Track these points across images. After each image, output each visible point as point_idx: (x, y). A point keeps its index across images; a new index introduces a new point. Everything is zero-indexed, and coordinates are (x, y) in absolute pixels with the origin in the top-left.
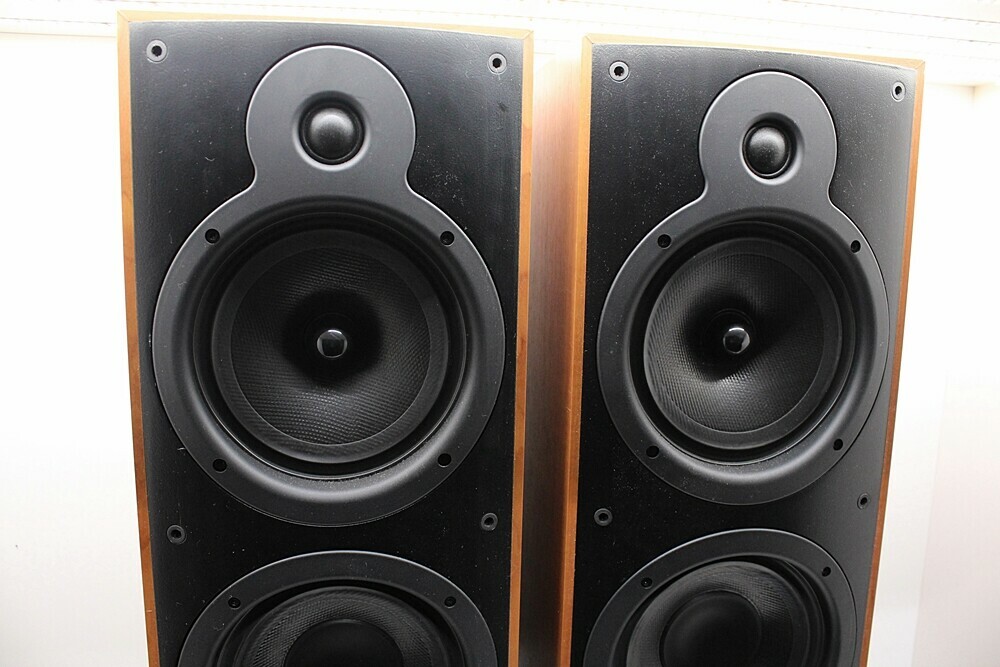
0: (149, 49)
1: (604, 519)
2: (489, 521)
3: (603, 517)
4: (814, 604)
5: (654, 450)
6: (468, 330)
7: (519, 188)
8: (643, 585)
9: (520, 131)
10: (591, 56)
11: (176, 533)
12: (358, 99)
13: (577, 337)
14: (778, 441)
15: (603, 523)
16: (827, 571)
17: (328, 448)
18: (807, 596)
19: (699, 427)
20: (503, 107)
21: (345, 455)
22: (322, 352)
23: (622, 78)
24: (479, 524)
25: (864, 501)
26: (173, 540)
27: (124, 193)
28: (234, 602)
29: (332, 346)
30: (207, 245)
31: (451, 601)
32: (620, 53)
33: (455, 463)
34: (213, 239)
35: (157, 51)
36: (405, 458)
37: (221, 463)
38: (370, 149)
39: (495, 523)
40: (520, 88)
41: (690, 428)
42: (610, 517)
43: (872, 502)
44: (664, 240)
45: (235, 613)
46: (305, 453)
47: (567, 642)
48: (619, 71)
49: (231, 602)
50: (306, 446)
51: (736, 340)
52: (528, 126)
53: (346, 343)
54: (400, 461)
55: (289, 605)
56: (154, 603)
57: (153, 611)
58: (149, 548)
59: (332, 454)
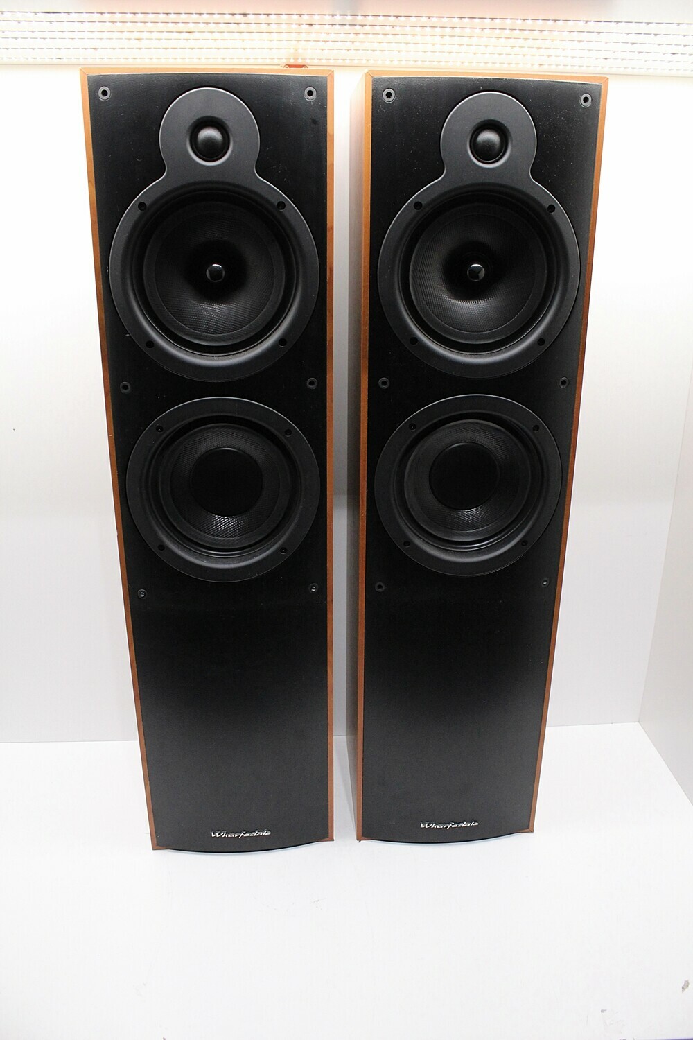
0: (100, 94)
1: (385, 385)
2: (312, 383)
3: (384, 383)
5: (415, 340)
6: (297, 264)
7: (326, 173)
8: (410, 428)
9: (326, 137)
10: (371, 85)
11: (125, 387)
12: (224, 121)
13: (365, 267)
14: (502, 340)
15: (385, 387)
16: (536, 428)
17: (213, 337)
19: (448, 328)
20: (315, 122)
21: (224, 341)
22: (209, 278)
23: (391, 100)
25: (564, 383)
26: (123, 391)
27: (89, 181)
29: (216, 274)
30: (139, 212)
31: (289, 431)
32: (389, 83)
33: (290, 345)
34: (143, 208)
35: (105, 93)
36: (260, 343)
37: (151, 343)
38: (233, 152)
39: (316, 384)
40: (326, 109)
42: (388, 383)
43: (570, 383)
44: (417, 205)
45: (161, 435)
46: (200, 339)
47: (364, 465)
48: (389, 95)
50: (201, 335)
51: (475, 273)
52: (331, 133)
53: (224, 273)
54: (257, 345)
55: (192, 435)
56: (113, 431)
57: (112, 435)
58: (110, 397)
59: (216, 341)
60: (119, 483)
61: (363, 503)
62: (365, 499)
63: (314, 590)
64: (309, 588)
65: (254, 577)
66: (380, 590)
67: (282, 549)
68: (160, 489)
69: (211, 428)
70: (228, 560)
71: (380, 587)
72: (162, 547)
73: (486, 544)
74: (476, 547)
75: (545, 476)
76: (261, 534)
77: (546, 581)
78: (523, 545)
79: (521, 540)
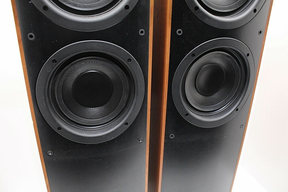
2: (142, 32)
3: (180, 32)
4: (243, 68)
5: (197, 8)
8: (192, 56)
11: (31, 36)
14: (235, 10)
15: (179, 34)
16: (248, 55)
17: (84, 5)
18: (241, 66)
21: (91, 7)
24: (138, 33)
25: (260, 32)
26: (30, 39)
28: (54, 61)
31: (130, 60)
33: (131, 9)
36: (112, 9)
37: (46, 8)
39: (144, 33)
41: (207, 3)
42: (182, 32)
43: (262, 33)
45: (56, 65)
46: (77, 6)
47: (167, 77)
49: (53, 61)
50: (77, 4)
54: (111, 10)
55: (73, 64)
56: (25, 64)
57: (25, 66)
58: (22, 43)
59: (86, 7)
60: (32, 92)
61: (165, 96)
62: (167, 94)
63: (141, 142)
65: (111, 139)
66: (172, 138)
67: (126, 124)
68: (56, 96)
69: (84, 60)
70: (96, 131)
71: (172, 136)
72: (60, 128)
73: (226, 107)
74: (215, 113)
75: (248, 77)
76: (113, 116)
77: (242, 125)
78: (236, 111)
79: (236, 108)
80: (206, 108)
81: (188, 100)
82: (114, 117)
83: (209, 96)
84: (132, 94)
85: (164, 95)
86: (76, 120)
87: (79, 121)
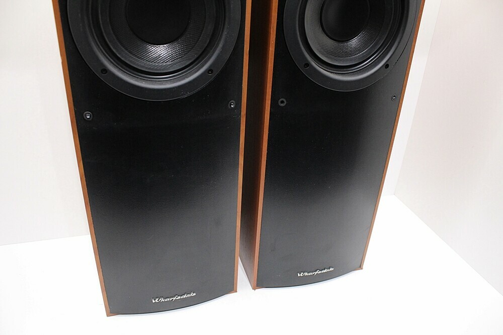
61: (273, 31)
62: (275, 28)
63: (232, 106)
64: (229, 106)
65: (186, 95)
66: (282, 105)
67: (210, 70)
68: (100, 18)
71: (282, 102)
72: (105, 70)
73: (369, 62)
74: (352, 70)
75: (405, 12)
76: (189, 59)
77: (395, 96)
78: (386, 68)
79: (385, 63)
80: (337, 61)
81: (309, 43)
82: (190, 62)
83: (343, 41)
84: (220, 23)
85: (272, 29)
86: (131, 61)
87: (134, 64)
